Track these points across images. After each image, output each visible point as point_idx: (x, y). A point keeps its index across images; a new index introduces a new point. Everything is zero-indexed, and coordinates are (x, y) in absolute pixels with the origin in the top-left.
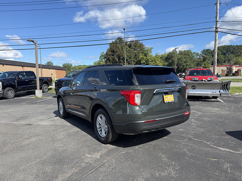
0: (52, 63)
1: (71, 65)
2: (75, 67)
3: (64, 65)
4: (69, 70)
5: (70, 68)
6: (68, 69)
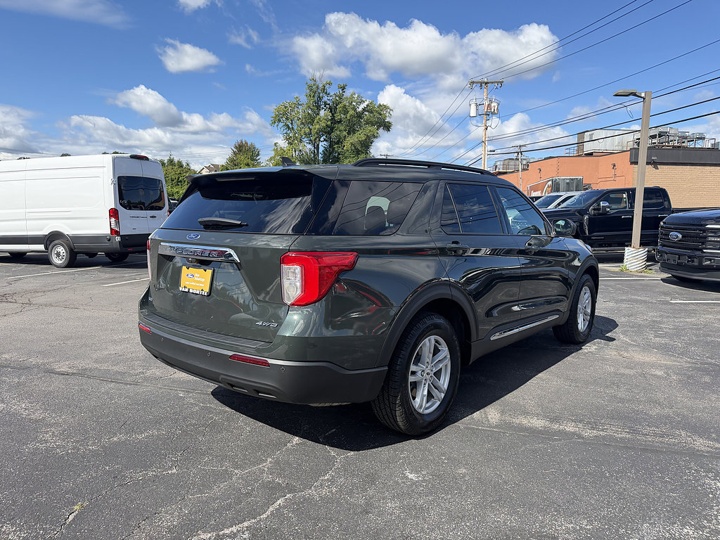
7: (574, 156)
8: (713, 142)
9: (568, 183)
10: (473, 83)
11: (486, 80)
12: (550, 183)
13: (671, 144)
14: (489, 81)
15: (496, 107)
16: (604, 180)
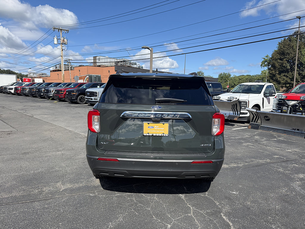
0: (203, 74)
1: (230, 75)
2: (234, 78)
3: (220, 75)
4: (225, 82)
5: (227, 79)
6: (225, 80)
7: (92, 66)
8: (139, 66)
9: (95, 77)
10: (55, 28)
11: (61, 28)
12: (88, 77)
13: (127, 65)
14: (62, 29)
15: (66, 41)
16: (105, 76)
